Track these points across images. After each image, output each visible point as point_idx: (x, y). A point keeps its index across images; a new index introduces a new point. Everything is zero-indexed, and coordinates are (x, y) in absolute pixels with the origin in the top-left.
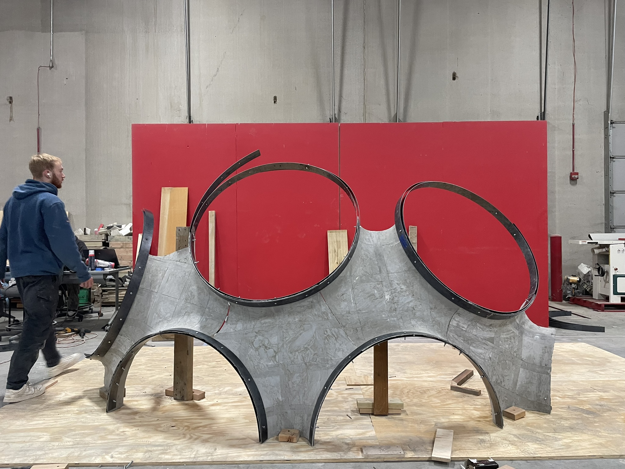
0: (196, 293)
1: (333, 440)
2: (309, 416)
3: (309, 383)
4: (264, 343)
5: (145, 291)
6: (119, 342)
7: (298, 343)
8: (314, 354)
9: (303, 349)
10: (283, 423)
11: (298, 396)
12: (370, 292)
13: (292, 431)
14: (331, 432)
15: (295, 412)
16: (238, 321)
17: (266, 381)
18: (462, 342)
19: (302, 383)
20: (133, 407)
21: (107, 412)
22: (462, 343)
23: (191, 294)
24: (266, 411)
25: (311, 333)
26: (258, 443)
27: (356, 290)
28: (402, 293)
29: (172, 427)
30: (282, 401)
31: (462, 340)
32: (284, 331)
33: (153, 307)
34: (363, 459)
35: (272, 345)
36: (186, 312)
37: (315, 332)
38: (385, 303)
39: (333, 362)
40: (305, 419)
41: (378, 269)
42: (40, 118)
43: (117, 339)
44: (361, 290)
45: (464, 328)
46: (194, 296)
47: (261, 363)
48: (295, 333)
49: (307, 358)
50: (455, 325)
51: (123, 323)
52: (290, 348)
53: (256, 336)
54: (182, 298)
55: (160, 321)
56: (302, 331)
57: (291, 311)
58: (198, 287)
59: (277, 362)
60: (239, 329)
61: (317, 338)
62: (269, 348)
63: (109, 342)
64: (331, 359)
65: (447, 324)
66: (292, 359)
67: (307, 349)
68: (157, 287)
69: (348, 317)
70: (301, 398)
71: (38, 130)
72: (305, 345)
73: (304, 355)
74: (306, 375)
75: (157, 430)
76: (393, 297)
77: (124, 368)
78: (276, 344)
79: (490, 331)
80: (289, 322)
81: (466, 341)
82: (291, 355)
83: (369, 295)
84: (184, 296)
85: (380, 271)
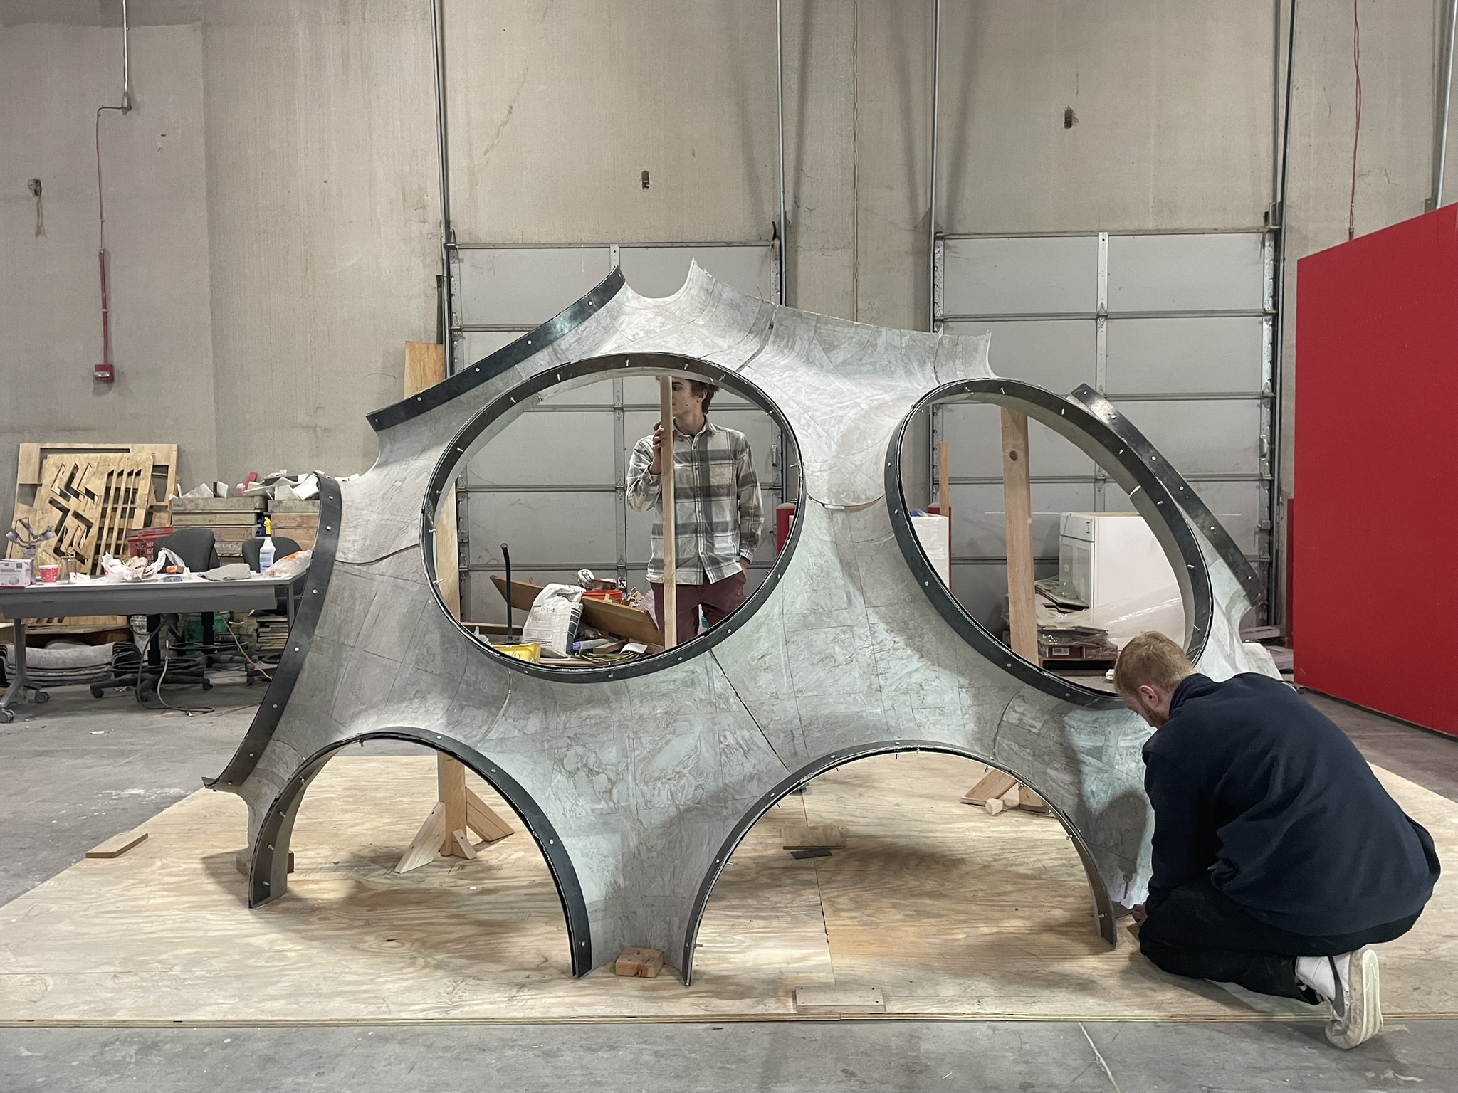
0: (437, 649)
1: (735, 973)
2: (681, 920)
3: (684, 849)
4: (587, 761)
5: (327, 643)
6: (272, 755)
7: (661, 762)
8: (697, 788)
9: (673, 776)
10: (627, 936)
11: (659, 878)
12: (825, 650)
13: (646, 953)
14: (733, 955)
15: (652, 912)
16: (530, 712)
17: (591, 843)
18: (1030, 758)
19: (668, 849)
20: (307, 896)
21: (250, 907)
22: (1028, 761)
23: (428, 652)
24: (588, 910)
25: (691, 741)
26: (570, 978)
27: (792, 647)
28: (897, 652)
29: (389, 941)
30: (626, 888)
31: (1029, 754)
32: (631, 735)
33: (345, 679)
34: (795, 1014)
35: (603, 767)
36: (417, 691)
37: (699, 738)
38: (858, 675)
39: (738, 805)
40: (675, 929)
41: (845, 598)
42: (104, 228)
43: (268, 749)
44: (803, 646)
45: (1035, 727)
46: (434, 654)
47: (580, 804)
48: (654, 740)
49: (680, 794)
50: (1014, 721)
51: (278, 714)
52: (642, 773)
53: (569, 746)
54: (408, 661)
55: (361, 711)
56: (669, 737)
57: (646, 691)
58: (443, 636)
59: (614, 803)
60: (534, 729)
61: (704, 750)
62: (598, 773)
63: (252, 755)
64: (734, 799)
65: (998, 721)
66: (648, 797)
67: (680, 775)
68: (354, 634)
69: (773, 705)
70: (666, 882)
71: (103, 257)
72: (677, 765)
73: (673, 788)
74: (677, 831)
75: (355, 948)
76: (876, 662)
77: (285, 814)
78: (613, 765)
79: (1095, 733)
80: (643, 715)
81: (1039, 757)
82: (644, 788)
83: (823, 655)
84: (412, 657)
85: (850, 602)
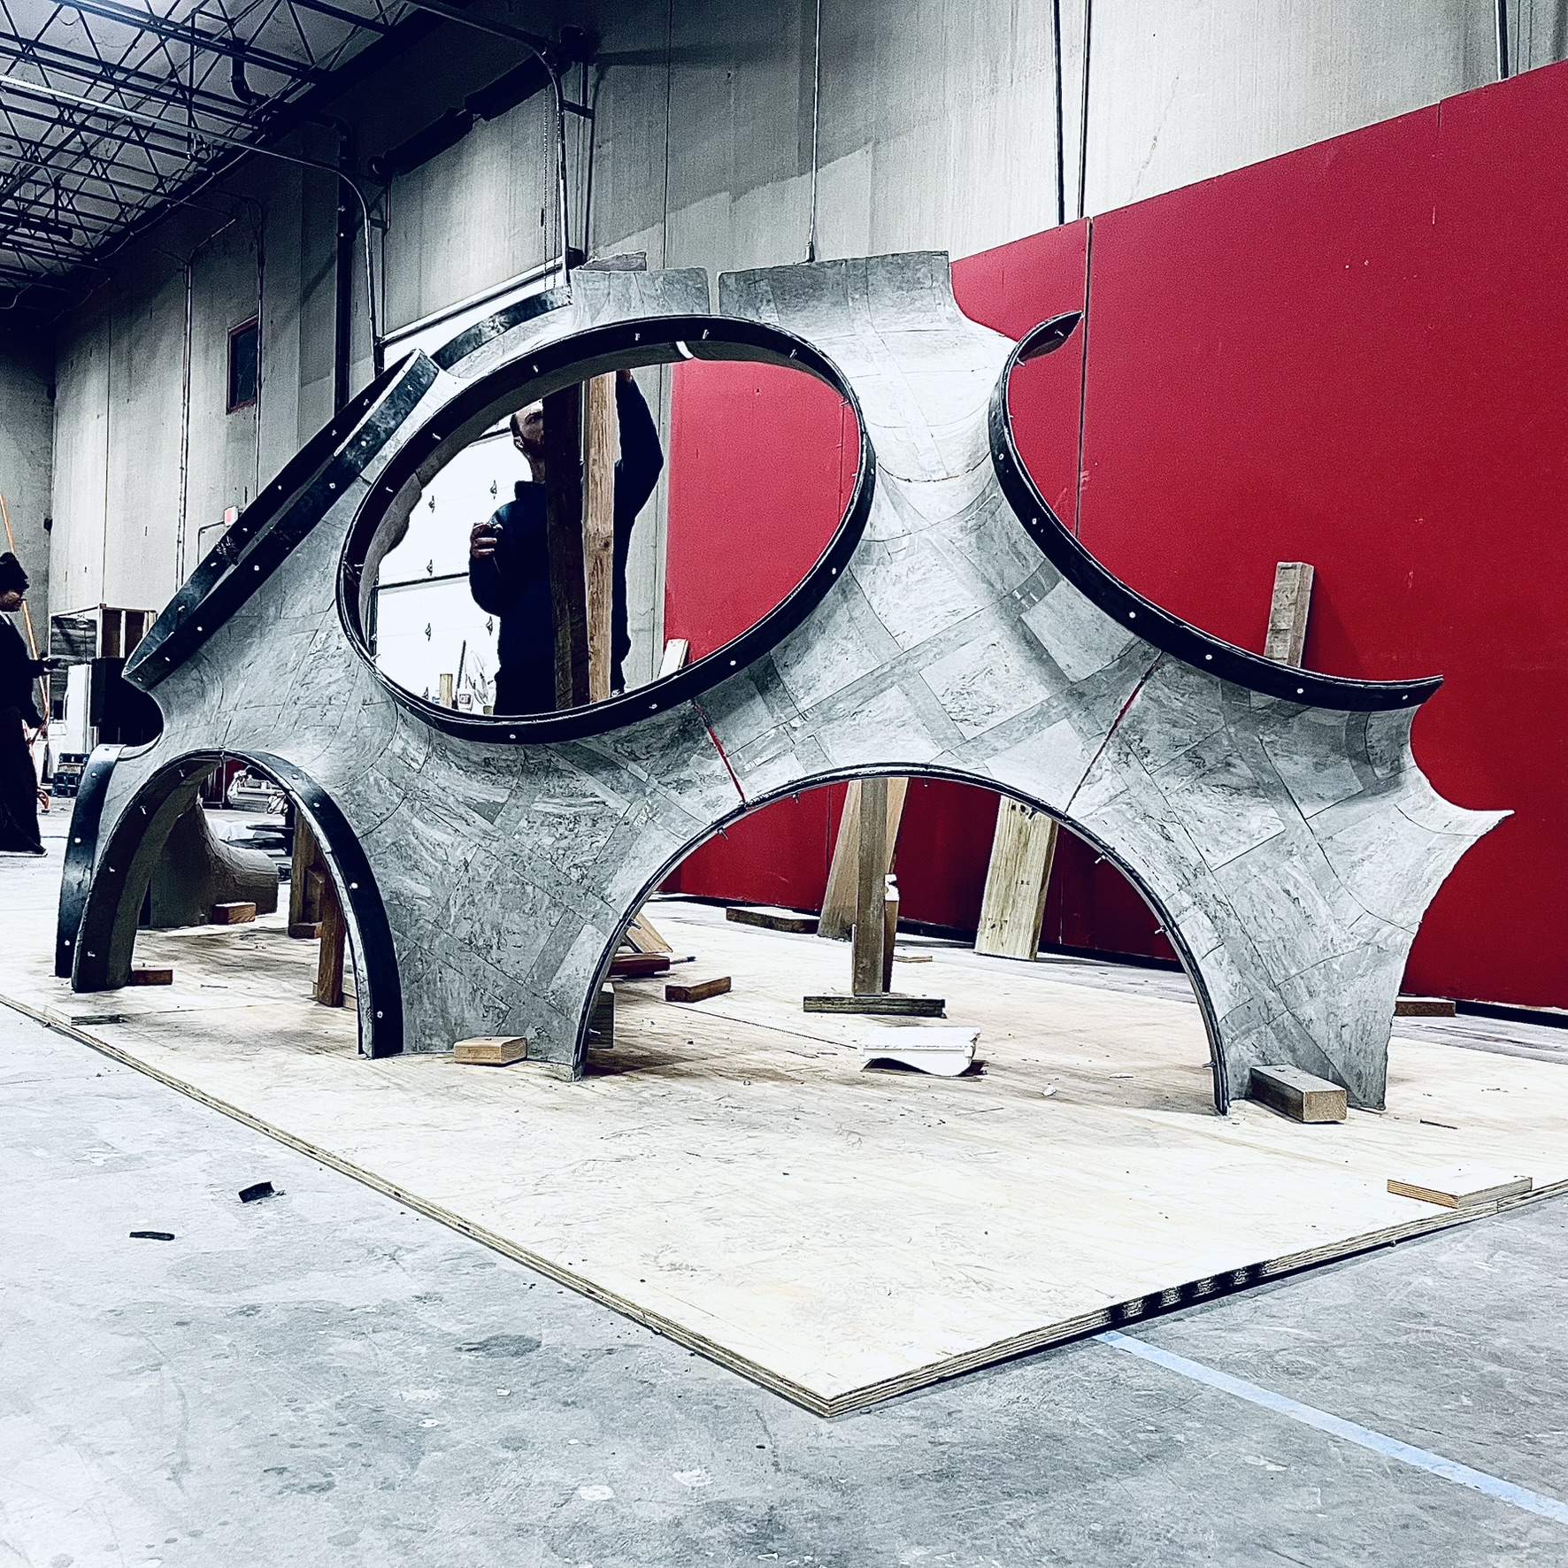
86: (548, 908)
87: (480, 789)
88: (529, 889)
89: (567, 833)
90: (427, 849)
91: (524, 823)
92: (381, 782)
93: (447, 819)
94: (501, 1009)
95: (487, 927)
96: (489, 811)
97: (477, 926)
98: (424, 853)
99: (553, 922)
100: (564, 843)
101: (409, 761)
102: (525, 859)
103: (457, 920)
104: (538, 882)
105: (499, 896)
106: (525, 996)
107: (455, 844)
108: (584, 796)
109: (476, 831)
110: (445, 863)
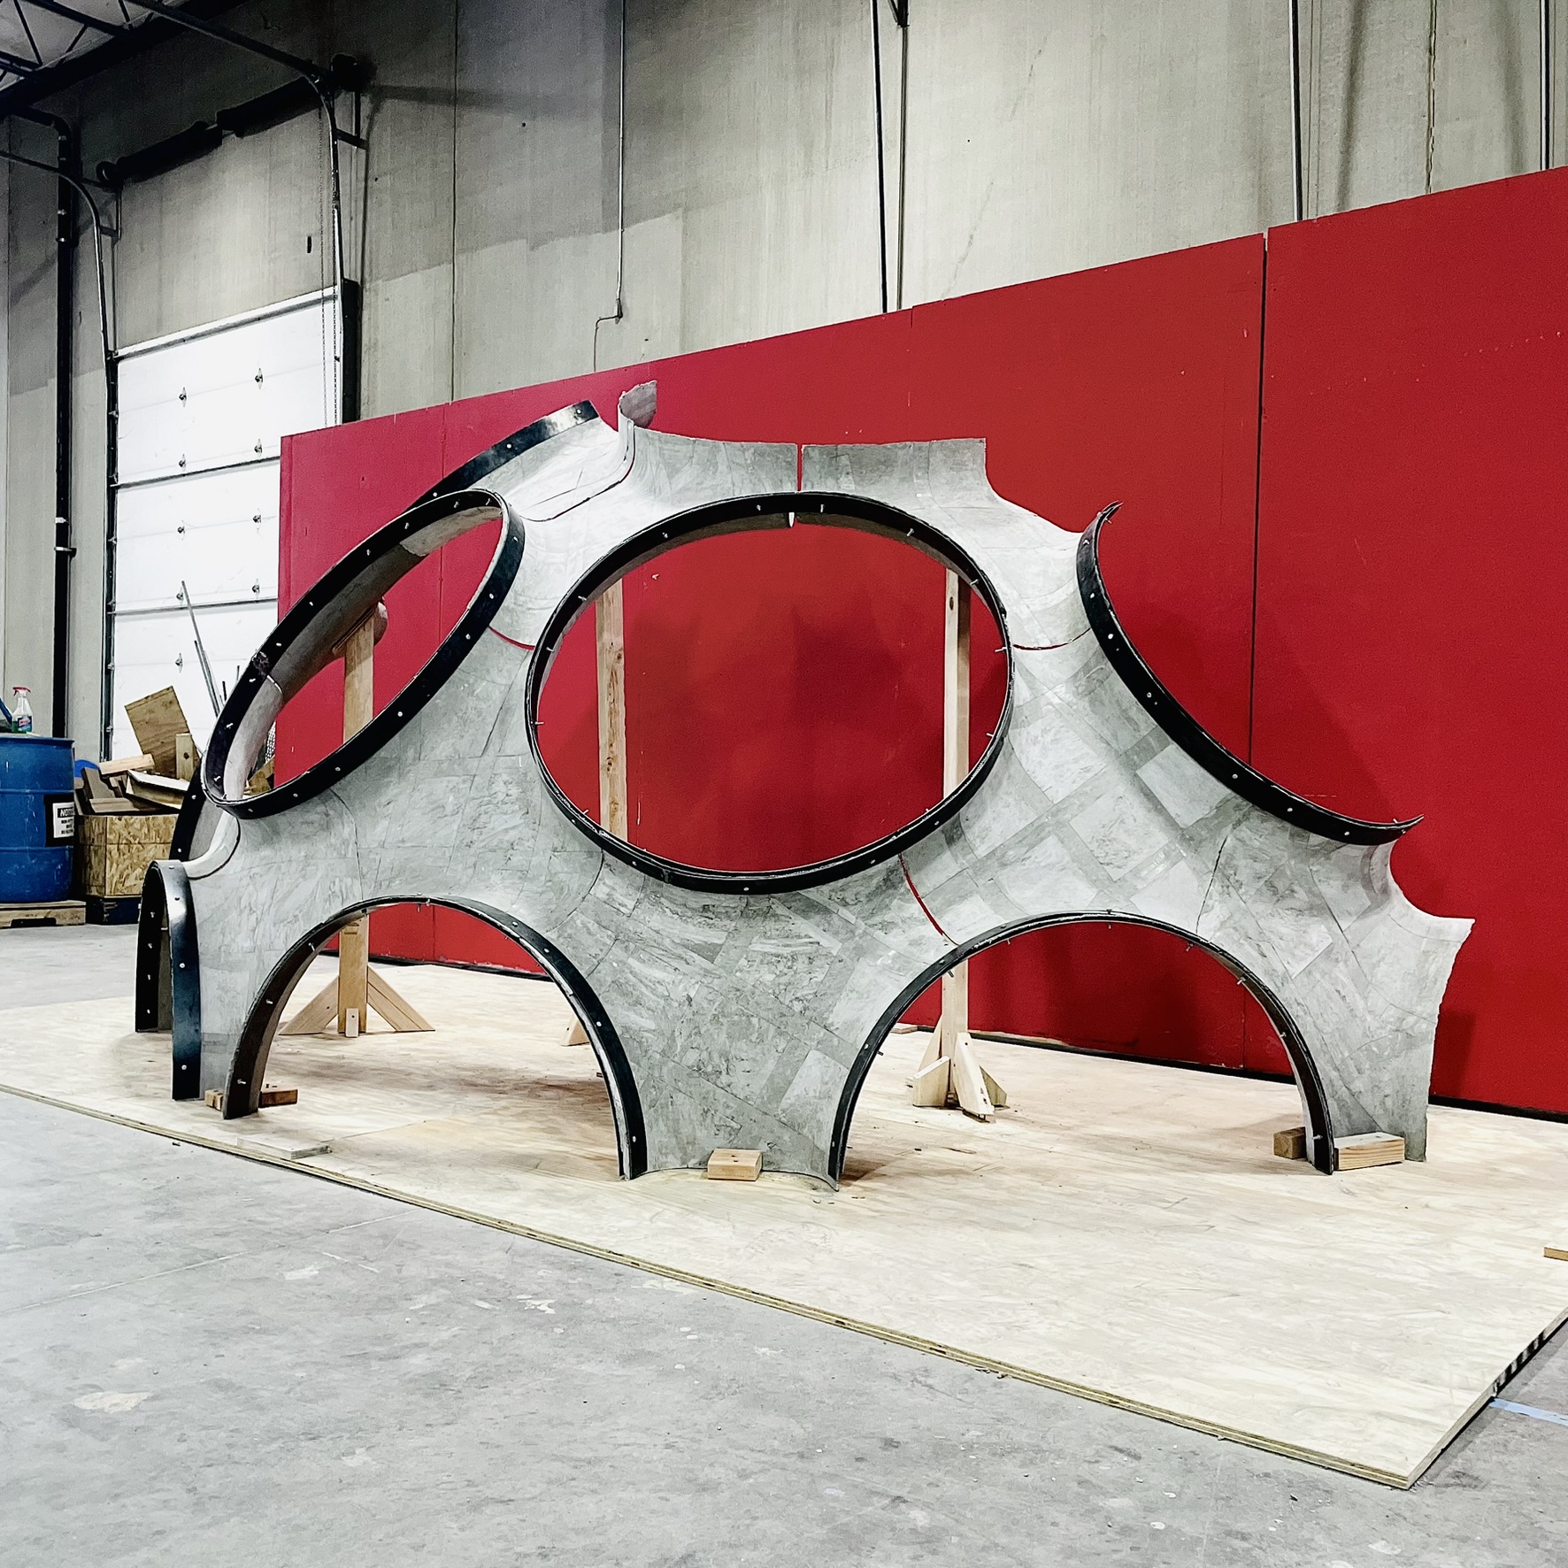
7: (289, 904)
12: (440, 800)
28: (504, 806)
32: (280, 876)
44: (425, 794)
45: (625, 906)
48: (292, 883)
50: (602, 896)
52: (276, 914)
53: (248, 885)
56: (300, 881)
57: (293, 832)
65: (583, 894)
69: (378, 854)
72: (297, 909)
73: (289, 932)
76: (479, 815)
78: (262, 905)
79: (710, 926)
80: (291, 857)
86: (774, 1037)
87: (697, 932)
88: (755, 1020)
89: (786, 970)
90: (646, 986)
91: (743, 962)
92: (589, 925)
93: (665, 959)
94: (732, 1127)
95: (715, 1056)
96: (709, 952)
97: (705, 1055)
98: (644, 989)
99: (780, 1049)
100: (784, 980)
101: (618, 906)
102: (748, 994)
103: (684, 1050)
104: (763, 1014)
105: (724, 1028)
106: (756, 1115)
107: (676, 981)
108: (799, 937)
109: (696, 969)
110: (667, 998)
